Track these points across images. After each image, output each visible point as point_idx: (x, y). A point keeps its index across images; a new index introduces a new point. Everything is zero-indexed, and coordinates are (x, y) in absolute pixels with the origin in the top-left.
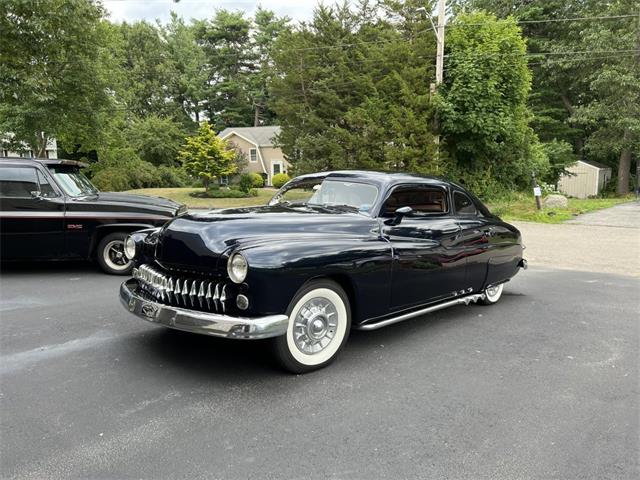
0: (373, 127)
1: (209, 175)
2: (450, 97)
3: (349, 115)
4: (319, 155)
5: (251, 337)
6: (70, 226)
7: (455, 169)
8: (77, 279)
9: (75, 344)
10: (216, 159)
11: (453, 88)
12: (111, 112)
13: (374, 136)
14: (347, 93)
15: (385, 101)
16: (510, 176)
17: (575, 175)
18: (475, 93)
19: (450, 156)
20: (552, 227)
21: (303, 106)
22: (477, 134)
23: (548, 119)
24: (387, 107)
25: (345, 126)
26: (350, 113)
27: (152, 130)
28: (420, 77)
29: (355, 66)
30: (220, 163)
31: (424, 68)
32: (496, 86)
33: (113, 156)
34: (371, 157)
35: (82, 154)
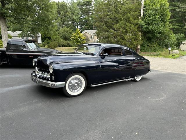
1: (78, 43)
2: (145, 20)
3: (115, 27)
4: (106, 38)
5: (55, 87)
6: (30, 57)
7: (146, 42)
9: (21, 87)
10: (80, 39)
11: (145, 18)
12: (53, 26)
13: (122, 32)
14: (115, 20)
15: (125, 22)
16: (163, 44)
17: (185, 44)
18: (152, 19)
19: (144, 38)
20: (172, 59)
21: (102, 24)
22: (152, 32)
23: (178, 27)
24: (126, 24)
25: (114, 29)
26: (115, 26)
27: (65, 31)
28: (136, 15)
29: (117, 12)
30: (81, 40)
31: (137, 12)
32: (159, 17)
34: (121, 38)
35: (47, 38)
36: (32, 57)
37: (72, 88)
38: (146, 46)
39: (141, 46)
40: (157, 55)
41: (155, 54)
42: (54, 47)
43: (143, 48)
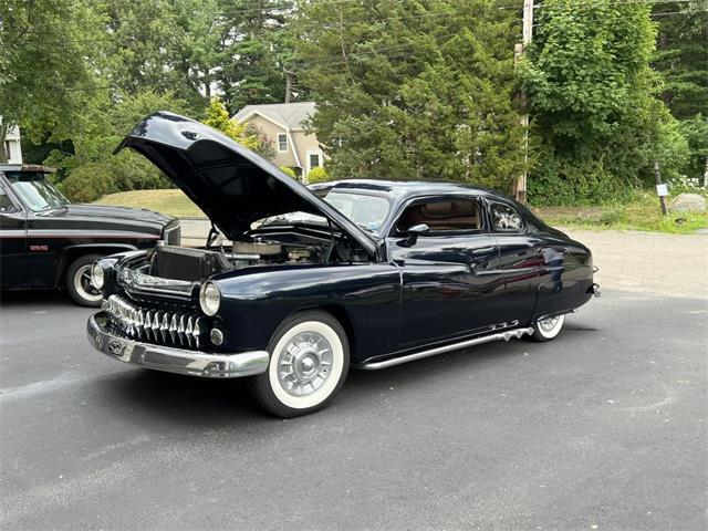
0: (436, 105)
2: (542, 60)
3: (404, 90)
4: (365, 143)
5: (227, 375)
6: (33, 248)
7: (551, 160)
8: (42, 312)
9: (36, 387)
11: (546, 50)
12: (90, 90)
13: (441, 118)
14: (402, 59)
15: (453, 69)
16: (631, 168)
18: (576, 56)
19: (544, 142)
20: (678, 238)
21: (343, 78)
22: (580, 112)
23: (691, 85)
24: (456, 77)
25: (401, 104)
26: (406, 87)
28: (501, 36)
29: (413, 23)
31: (506, 24)
32: (604, 46)
33: (94, 147)
34: (435, 146)
36: (45, 248)
37: (290, 378)
38: (553, 178)
39: (532, 177)
40: (608, 222)
41: (599, 213)
42: (92, 193)
43: (541, 189)
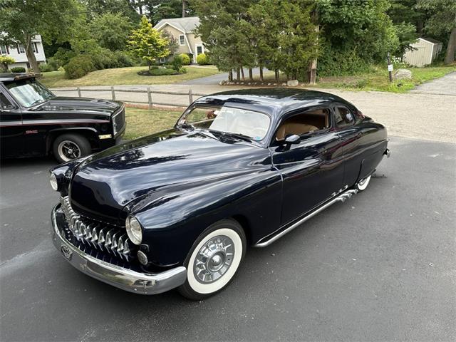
0: (268, 20)
1: (150, 58)
3: (251, 11)
6: (28, 132)
7: (330, 51)
8: (39, 172)
10: (155, 46)
12: (75, 13)
13: (271, 28)
16: (370, 54)
17: (417, 49)
19: (327, 40)
21: (215, 4)
22: (348, 23)
23: (400, 5)
25: (248, 18)
26: (251, 9)
27: (107, 24)
30: (157, 48)
33: (81, 46)
34: (268, 44)
35: (59, 46)
36: (35, 132)
37: (204, 272)
38: (330, 61)
39: (319, 61)
40: (360, 86)
41: (355, 80)
43: (323, 67)
